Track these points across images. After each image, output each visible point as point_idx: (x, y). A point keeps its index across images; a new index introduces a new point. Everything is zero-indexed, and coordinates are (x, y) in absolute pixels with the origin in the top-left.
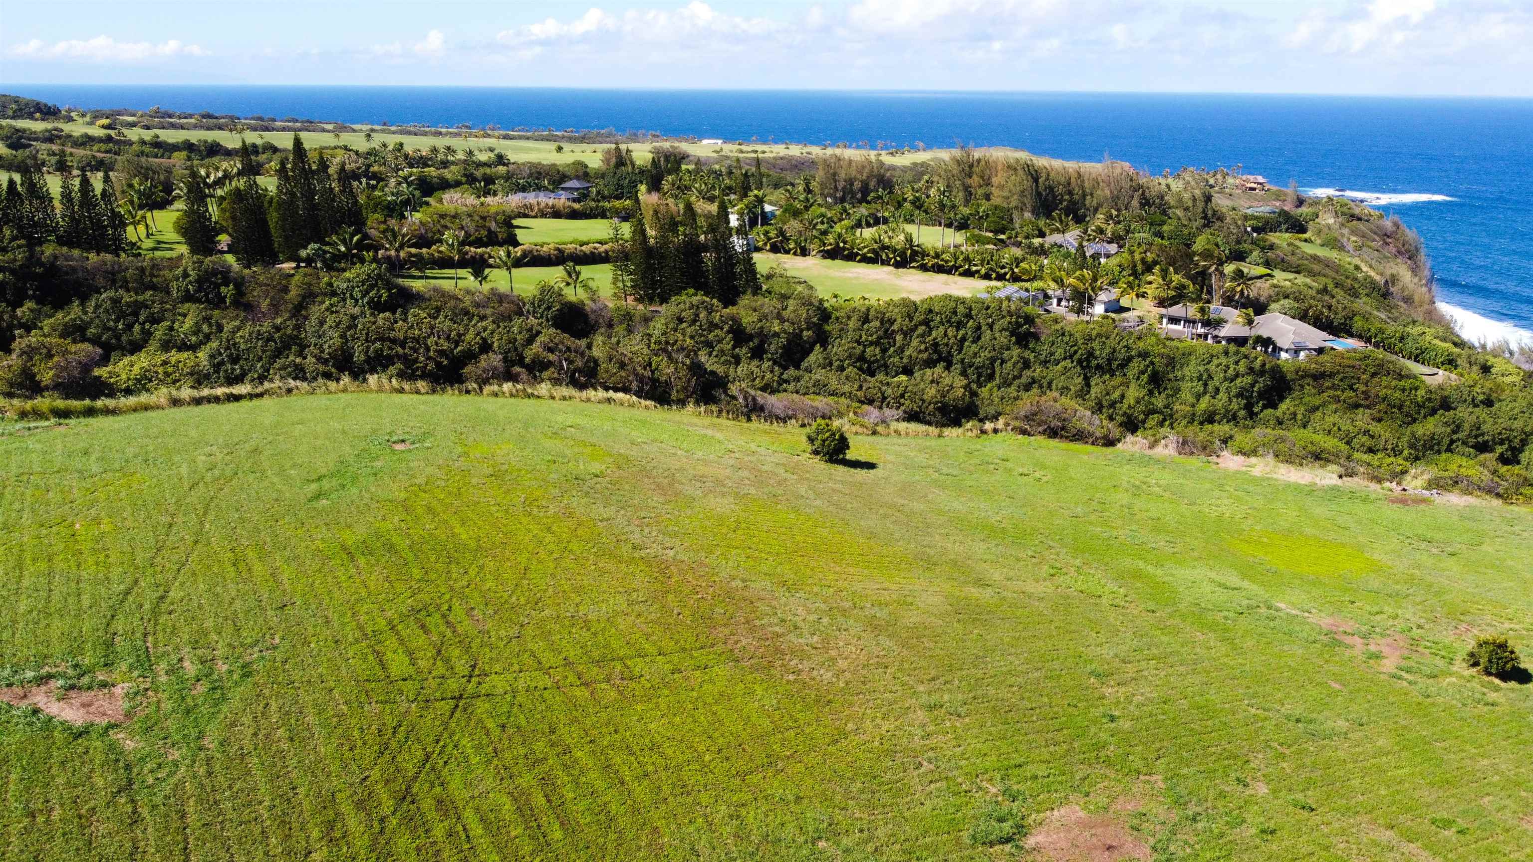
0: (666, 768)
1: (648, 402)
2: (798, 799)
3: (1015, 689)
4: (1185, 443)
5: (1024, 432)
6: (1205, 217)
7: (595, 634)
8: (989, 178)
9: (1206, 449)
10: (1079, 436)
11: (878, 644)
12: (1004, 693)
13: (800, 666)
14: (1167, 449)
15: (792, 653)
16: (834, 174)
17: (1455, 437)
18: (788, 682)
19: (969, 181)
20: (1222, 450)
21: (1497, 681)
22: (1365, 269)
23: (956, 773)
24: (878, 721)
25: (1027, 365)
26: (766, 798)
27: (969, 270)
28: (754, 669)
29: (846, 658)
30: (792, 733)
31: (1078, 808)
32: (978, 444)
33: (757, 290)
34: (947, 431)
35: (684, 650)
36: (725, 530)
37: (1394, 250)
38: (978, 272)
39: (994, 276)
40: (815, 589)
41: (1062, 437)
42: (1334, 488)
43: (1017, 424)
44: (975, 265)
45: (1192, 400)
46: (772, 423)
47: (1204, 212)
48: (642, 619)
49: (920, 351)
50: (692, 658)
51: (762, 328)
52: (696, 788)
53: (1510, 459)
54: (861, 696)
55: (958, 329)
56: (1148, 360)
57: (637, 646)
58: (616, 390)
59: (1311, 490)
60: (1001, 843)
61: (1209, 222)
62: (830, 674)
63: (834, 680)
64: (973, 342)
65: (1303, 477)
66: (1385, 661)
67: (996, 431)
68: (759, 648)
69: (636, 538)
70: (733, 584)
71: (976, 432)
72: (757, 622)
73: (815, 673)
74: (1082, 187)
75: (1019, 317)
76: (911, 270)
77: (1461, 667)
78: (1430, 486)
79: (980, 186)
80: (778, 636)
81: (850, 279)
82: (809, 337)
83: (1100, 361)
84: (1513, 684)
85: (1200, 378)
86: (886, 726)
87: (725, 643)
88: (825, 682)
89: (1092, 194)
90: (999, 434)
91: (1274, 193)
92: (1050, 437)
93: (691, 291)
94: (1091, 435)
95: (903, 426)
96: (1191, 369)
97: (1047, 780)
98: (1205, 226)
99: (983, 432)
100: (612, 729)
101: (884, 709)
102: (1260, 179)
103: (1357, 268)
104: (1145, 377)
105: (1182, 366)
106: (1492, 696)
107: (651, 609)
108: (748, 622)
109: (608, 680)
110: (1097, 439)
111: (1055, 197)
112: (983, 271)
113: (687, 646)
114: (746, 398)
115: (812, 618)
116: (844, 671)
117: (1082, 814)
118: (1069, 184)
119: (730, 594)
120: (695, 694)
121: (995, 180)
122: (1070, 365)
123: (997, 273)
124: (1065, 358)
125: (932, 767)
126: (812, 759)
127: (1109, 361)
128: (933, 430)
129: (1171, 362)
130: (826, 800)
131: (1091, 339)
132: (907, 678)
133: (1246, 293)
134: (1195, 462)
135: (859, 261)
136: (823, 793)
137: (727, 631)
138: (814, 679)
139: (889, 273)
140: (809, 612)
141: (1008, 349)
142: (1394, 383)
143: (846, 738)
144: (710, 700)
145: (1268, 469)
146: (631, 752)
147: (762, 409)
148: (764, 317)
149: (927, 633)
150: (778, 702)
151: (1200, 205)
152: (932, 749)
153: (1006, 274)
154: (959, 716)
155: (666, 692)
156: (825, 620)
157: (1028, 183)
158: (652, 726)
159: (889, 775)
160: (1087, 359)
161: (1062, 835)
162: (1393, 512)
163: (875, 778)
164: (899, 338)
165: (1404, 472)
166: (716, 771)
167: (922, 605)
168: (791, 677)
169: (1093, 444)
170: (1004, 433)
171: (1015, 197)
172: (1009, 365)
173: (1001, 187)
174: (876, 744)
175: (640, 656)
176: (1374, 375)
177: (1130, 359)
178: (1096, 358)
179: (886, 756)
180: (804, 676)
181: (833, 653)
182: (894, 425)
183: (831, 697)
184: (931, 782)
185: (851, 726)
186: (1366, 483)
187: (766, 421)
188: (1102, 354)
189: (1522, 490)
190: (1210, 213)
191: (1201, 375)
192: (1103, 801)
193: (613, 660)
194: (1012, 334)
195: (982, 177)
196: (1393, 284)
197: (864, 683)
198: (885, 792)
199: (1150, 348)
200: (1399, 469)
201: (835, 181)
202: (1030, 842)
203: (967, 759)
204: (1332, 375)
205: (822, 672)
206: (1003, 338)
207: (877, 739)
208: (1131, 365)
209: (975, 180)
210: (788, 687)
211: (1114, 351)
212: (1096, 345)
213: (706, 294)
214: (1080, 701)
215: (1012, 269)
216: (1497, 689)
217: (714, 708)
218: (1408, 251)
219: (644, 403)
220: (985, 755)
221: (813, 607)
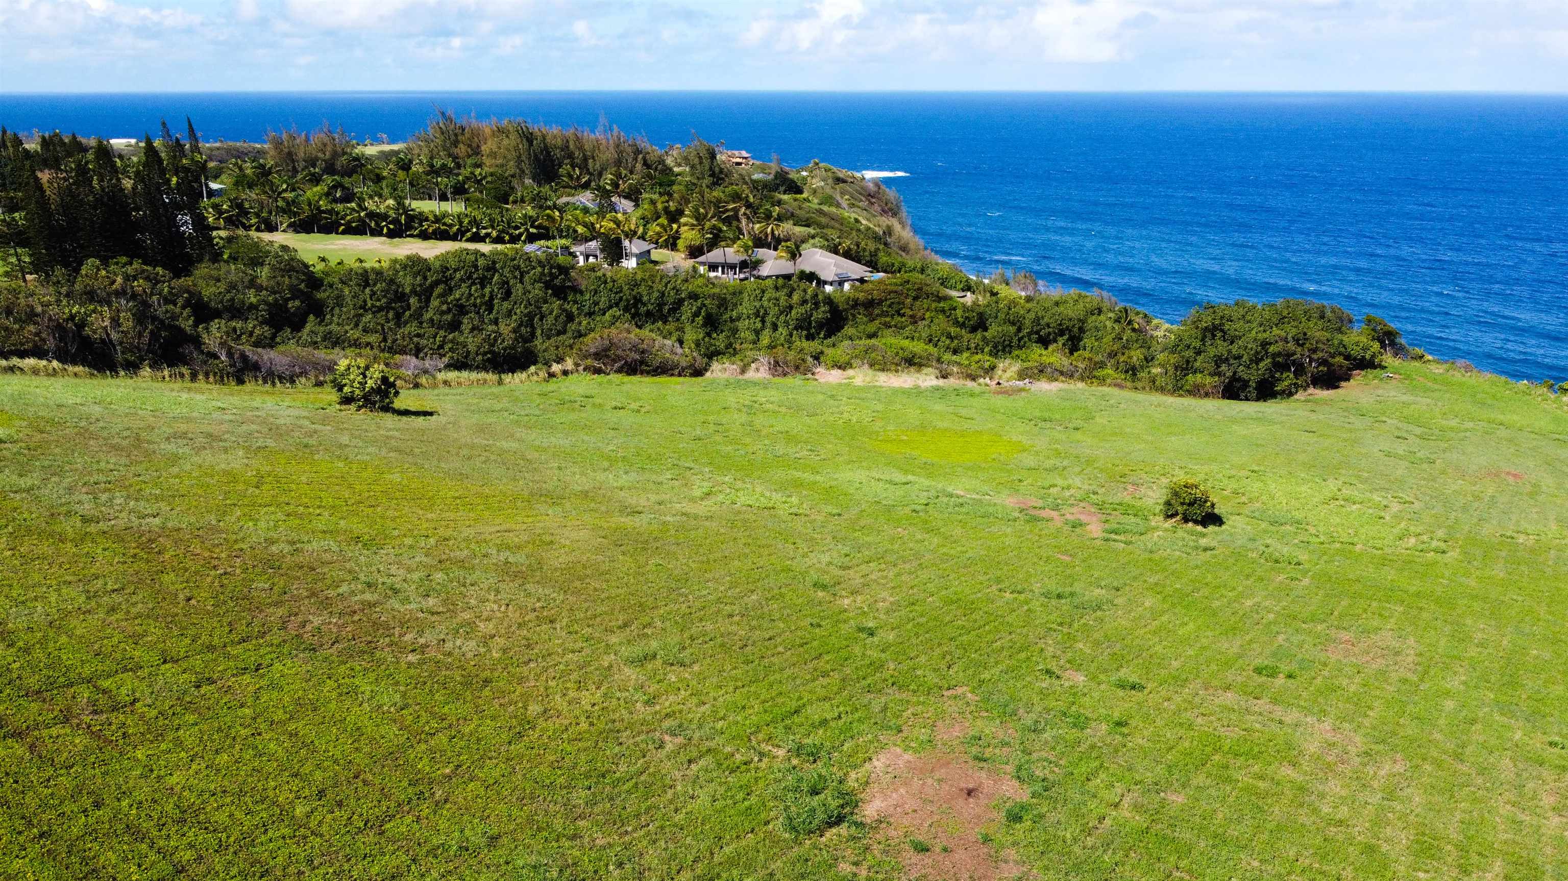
0: (221, 848)
1: (79, 369)
2: (493, 840)
3: (736, 619)
4: (777, 363)
5: (598, 371)
6: (713, 175)
7: (27, 650)
8: (478, 146)
9: (799, 368)
10: (663, 369)
11: (529, 595)
12: (725, 626)
13: (422, 641)
14: (759, 373)
15: (402, 625)
16: (290, 154)
17: (1021, 335)
18: (410, 665)
19: (456, 151)
20: (815, 366)
21: (1199, 528)
22: (864, 222)
23: (719, 740)
24: (572, 694)
25: (570, 318)
26: (433, 852)
27: (477, 234)
28: (347, 655)
29: (488, 619)
30: (443, 738)
31: (898, 750)
32: (552, 385)
33: (216, 257)
34: (507, 378)
35: (211, 648)
36: (241, 487)
37: (879, 209)
38: (488, 235)
39: (507, 238)
40: (408, 541)
41: (642, 373)
42: (937, 389)
43: (589, 362)
44: (484, 228)
45: (752, 337)
46: (274, 384)
47: (711, 169)
48: (120, 615)
49: (443, 313)
50: (228, 657)
51: (232, 300)
52: (292, 870)
53: (1074, 345)
54: (532, 665)
55: (483, 287)
56: (699, 301)
57: (119, 656)
58: (22, 355)
59: (917, 392)
60: (831, 825)
61: (719, 179)
62: (472, 644)
63: (482, 650)
64: (504, 299)
65: (905, 381)
66: (1088, 527)
67: (565, 373)
68: (344, 626)
69: (87, 508)
70: (274, 548)
71: (543, 374)
72: (331, 593)
73: (449, 646)
74: (581, 148)
75: (551, 268)
76: (408, 239)
77: (1158, 521)
78: (1022, 375)
79: (469, 156)
80: (371, 605)
81: (335, 250)
82: (298, 308)
83: (650, 307)
84: (1211, 528)
85: (757, 315)
86: (586, 699)
87: (284, 628)
88: (470, 655)
89: (593, 158)
90: (570, 376)
91: (758, 167)
92: (629, 374)
93: (124, 259)
94: (676, 366)
95: (452, 375)
96: (746, 308)
97: (841, 722)
98: (714, 184)
99: (552, 375)
100: (87, 802)
101: (574, 676)
102: (744, 154)
103: (857, 221)
104: (700, 320)
105: (735, 305)
106: (1203, 542)
107: (134, 599)
108: (313, 594)
109: (66, 718)
110: (683, 369)
111: (553, 161)
112: (494, 234)
113: (216, 641)
114: (230, 354)
115: (416, 576)
116: (492, 637)
117: (909, 756)
118: (568, 147)
119: (272, 564)
120: (247, 711)
121: (484, 148)
122: (618, 313)
123: (511, 235)
124: (611, 307)
125: (680, 740)
126: (493, 770)
127: (661, 305)
128: (491, 377)
129: (723, 303)
130: (539, 829)
131: (637, 285)
132: (590, 630)
133: (776, 233)
134: (794, 381)
135: (343, 233)
136: (530, 820)
137: (280, 612)
138: (450, 654)
139: (383, 243)
140: (409, 570)
141: (546, 302)
142: (934, 305)
143: (533, 728)
144: (280, 715)
145: (868, 379)
146: (138, 835)
147: (255, 367)
148: (232, 286)
149: (589, 572)
150: (404, 695)
151: (707, 163)
152: (667, 715)
153: (521, 235)
154: (682, 664)
155: (191, 718)
156: (439, 576)
157: (523, 146)
158: (174, 780)
159: (623, 768)
160: (635, 305)
161: (902, 791)
162: (1000, 401)
163: (604, 776)
164: (413, 301)
165: (993, 368)
166: (324, 828)
167: (568, 542)
168: (412, 658)
169: (680, 375)
170: (575, 375)
171: (512, 163)
172: (550, 319)
173: (493, 155)
174: (584, 726)
175: (125, 670)
176: (916, 298)
177: (680, 303)
178: (645, 304)
179: (606, 740)
180: (431, 653)
181: (467, 616)
182: (441, 376)
183: (487, 674)
184: (690, 762)
185: (534, 709)
186: (962, 382)
187: (265, 382)
188: (650, 299)
189: (1096, 373)
190: (717, 170)
191: (758, 311)
192: (924, 734)
193: (71, 685)
194: (548, 285)
195: (469, 146)
196: (890, 234)
197: (528, 646)
198: (629, 792)
199: (699, 290)
200: (987, 365)
201: (293, 161)
202: (870, 811)
203: (723, 718)
204: (881, 302)
205: (458, 642)
206: (537, 291)
207: (583, 719)
208: (683, 308)
209: (462, 150)
210: (412, 671)
211: (663, 294)
212: (643, 289)
213: (145, 263)
214: (822, 618)
215: (527, 230)
216: (1204, 535)
217: (292, 727)
218: (891, 210)
219: (71, 369)
220: (744, 708)
221: (413, 563)
